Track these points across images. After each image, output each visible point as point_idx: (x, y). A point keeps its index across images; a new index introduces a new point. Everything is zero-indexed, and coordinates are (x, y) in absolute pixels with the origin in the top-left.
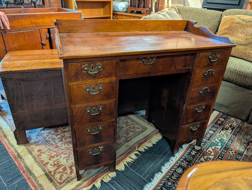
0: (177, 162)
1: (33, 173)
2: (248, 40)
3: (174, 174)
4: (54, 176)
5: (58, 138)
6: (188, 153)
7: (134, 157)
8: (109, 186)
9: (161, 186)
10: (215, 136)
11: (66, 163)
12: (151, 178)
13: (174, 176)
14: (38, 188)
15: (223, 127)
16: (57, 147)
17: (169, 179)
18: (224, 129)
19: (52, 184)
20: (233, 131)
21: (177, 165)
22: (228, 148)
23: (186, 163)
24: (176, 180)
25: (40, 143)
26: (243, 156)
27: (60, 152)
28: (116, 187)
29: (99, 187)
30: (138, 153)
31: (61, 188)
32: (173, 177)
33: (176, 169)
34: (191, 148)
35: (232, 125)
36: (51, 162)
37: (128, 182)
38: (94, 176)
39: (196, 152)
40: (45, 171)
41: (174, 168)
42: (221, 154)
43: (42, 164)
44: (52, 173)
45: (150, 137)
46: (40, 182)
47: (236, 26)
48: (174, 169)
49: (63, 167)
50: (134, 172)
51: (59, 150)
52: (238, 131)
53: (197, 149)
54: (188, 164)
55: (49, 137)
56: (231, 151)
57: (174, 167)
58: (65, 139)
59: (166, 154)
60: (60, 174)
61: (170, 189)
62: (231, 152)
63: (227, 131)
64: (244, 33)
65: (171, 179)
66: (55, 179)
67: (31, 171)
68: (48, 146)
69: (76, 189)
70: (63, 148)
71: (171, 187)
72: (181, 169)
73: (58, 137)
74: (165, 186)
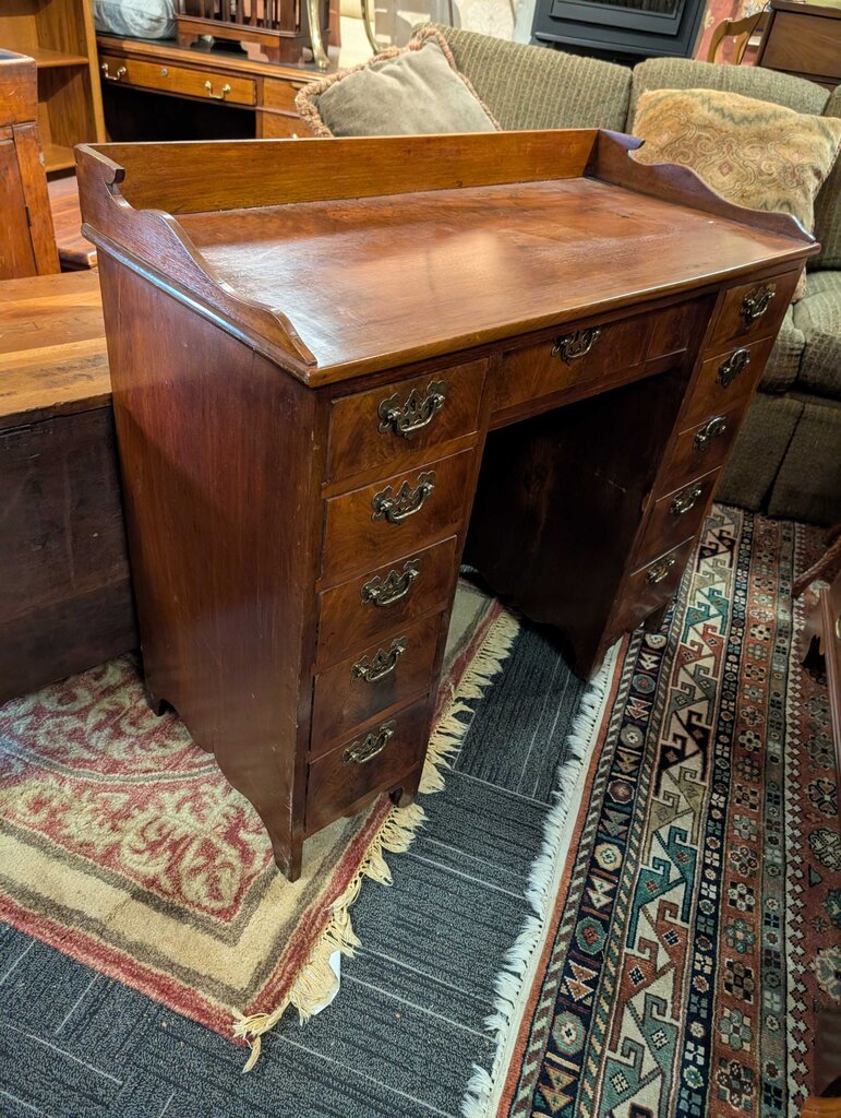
0: (611, 710)
1: (72, 910)
2: (749, 197)
3: (621, 754)
4: (179, 891)
5: (98, 727)
6: (631, 667)
7: (459, 728)
8: (419, 862)
9: (600, 807)
10: (689, 586)
11: (199, 826)
12: (550, 790)
13: (622, 760)
14: (136, 961)
15: (700, 545)
16: (114, 766)
17: (614, 774)
18: (706, 553)
19: (188, 926)
20: (735, 555)
21: (617, 720)
22: (743, 620)
23: (642, 704)
24: (635, 774)
25: (18, 768)
26: (795, 636)
27: (141, 786)
28: (446, 858)
29: (389, 878)
30: (466, 708)
31: (242, 931)
32: (620, 764)
33: (619, 736)
34: (637, 645)
35: (725, 535)
36: (130, 838)
37: (480, 827)
38: (349, 844)
39: (655, 658)
40: (124, 884)
41: (613, 733)
42: (731, 646)
43: (91, 861)
44: (166, 883)
45: (477, 636)
46: (134, 937)
47: (699, 137)
48: (613, 737)
49: (195, 846)
50: (482, 786)
51: (133, 780)
52: (750, 552)
53: (657, 647)
54: (650, 707)
55: (48, 733)
56: (755, 626)
57: (611, 730)
58: (133, 724)
59: (562, 689)
60: (202, 877)
61: (631, 808)
62: (755, 631)
63: (717, 557)
64: (731, 169)
65: (619, 775)
66: (192, 902)
67: (58, 902)
68: (68, 771)
69: (305, 912)
70: (149, 765)
71: (632, 801)
72: (633, 728)
73: (92, 720)
74: (611, 804)
